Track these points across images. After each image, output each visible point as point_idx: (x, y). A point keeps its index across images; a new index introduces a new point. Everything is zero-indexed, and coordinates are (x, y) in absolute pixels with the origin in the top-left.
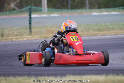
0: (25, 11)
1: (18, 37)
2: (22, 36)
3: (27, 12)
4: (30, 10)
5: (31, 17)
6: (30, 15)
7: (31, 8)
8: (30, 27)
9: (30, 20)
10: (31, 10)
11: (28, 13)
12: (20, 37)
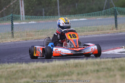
0: (7, 18)
1: (3, 40)
2: (5, 39)
4: (12, 17)
5: (13, 24)
6: (12, 22)
7: (12, 16)
9: (12, 26)
10: (13, 18)
11: (10, 20)
12: (5, 40)
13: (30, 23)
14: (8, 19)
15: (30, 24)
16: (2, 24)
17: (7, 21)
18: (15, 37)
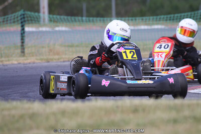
0: (14, 19)
1: (3, 59)
2: (8, 57)
3: (18, 21)
4: (22, 16)
5: (23, 29)
6: (22, 26)
7: (24, 15)
8: (22, 45)
9: (22, 34)
10: (24, 18)
12: (7, 59)
13: (57, 29)
14: (16, 20)
15: (56, 31)
16: (4, 29)
17: (13, 24)
18: (26, 55)
